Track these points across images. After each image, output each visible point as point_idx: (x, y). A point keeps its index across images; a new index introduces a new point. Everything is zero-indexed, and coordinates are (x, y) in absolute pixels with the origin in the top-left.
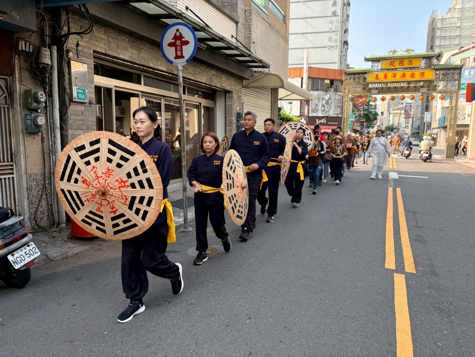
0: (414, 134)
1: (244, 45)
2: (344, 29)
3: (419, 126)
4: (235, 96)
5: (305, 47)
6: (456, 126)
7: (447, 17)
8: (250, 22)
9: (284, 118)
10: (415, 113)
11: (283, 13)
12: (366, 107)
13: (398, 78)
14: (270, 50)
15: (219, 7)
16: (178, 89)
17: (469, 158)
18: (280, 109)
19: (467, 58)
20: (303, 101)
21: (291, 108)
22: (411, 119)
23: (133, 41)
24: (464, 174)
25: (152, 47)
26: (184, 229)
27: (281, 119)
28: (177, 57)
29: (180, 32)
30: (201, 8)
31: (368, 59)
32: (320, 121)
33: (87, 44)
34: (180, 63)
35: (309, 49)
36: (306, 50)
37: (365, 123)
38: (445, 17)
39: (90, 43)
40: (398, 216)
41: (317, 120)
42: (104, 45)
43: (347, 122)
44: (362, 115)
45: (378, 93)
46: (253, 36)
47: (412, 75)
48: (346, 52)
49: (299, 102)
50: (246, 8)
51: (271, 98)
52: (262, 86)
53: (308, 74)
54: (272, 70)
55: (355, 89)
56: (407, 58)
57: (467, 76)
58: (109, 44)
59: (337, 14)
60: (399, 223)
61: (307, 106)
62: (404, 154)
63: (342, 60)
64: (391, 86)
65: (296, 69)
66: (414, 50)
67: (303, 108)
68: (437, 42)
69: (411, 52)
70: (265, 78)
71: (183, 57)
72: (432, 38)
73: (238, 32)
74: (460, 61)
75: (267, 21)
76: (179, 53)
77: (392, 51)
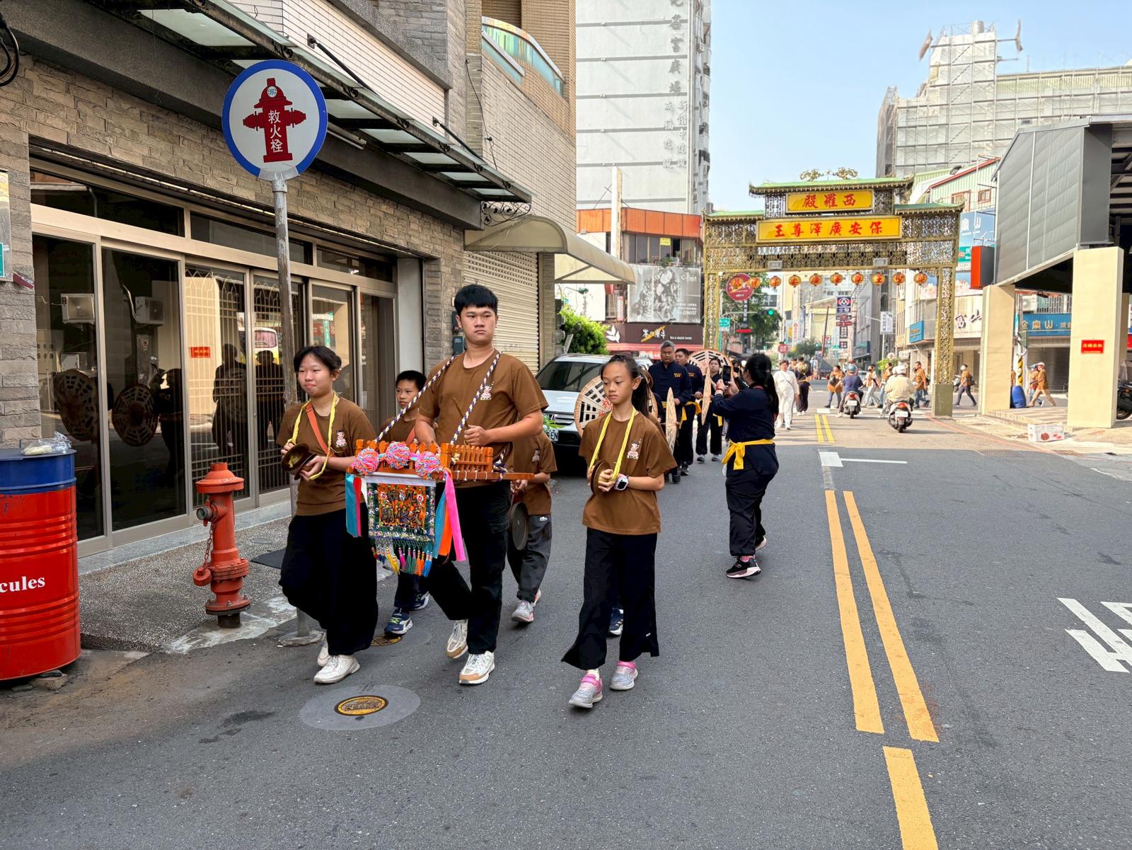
0: (860, 360)
1: (465, 143)
2: (699, 123)
3: (868, 343)
4: (445, 269)
5: (613, 162)
6: (952, 341)
7: (919, 104)
8: (479, 89)
9: (570, 326)
10: (858, 314)
11: (560, 74)
12: (754, 301)
13: (825, 235)
14: (530, 159)
15: (399, 44)
16: (276, 245)
17: (983, 413)
18: (559, 304)
19: (964, 192)
20: (612, 286)
21: (585, 304)
22: (851, 329)
23: (153, 116)
24: (982, 452)
25: (211, 135)
26: (298, 636)
27: (562, 328)
28: (271, 157)
29: (278, 89)
30: (350, 45)
31: (758, 189)
32: (652, 334)
33: (8, 117)
34: (281, 174)
35: (622, 168)
36: (614, 169)
37: (752, 338)
38: (915, 104)
39: (20, 116)
40: (862, 567)
41: (646, 331)
42: (64, 121)
43: (714, 335)
44: (745, 319)
45: (783, 267)
46: (487, 125)
47: (855, 228)
48: (706, 175)
49: (602, 286)
50: (468, 54)
51: (538, 277)
52: (513, 247)
53: (621, 225)
54: (537, 208)
55: (730, 258)
56: (841, 189)
57: (966, 231)
58: (79, 121)
59: (682, 91)
60: (867, 589)
61: (622, 297)
62: (847, 408)
63: (696, 193)
64: (811, 252)
65: (594, 212)
66: (856, 173)
67: (612, 303)
68: (900, 159)
69: (848, 176)
70: (522, 228)
71: (289, 157)
72: (887, 149)
73: (450, 111)
74: (950, 200)
75: (523, 89)
76: (276, 146)
77: (809, 174)
